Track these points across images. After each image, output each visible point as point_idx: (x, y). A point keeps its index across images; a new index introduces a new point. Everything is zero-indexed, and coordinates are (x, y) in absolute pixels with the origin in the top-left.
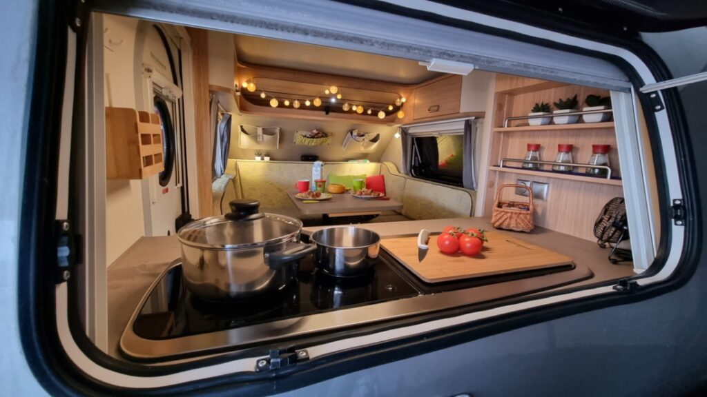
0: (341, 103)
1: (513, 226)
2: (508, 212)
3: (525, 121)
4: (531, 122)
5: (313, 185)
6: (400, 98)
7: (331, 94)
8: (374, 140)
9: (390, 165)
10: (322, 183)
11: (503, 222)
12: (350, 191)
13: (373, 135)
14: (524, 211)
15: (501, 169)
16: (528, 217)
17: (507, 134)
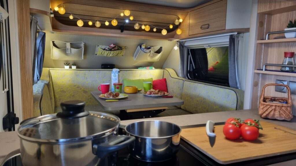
0: (133, 23)
1: (277, 115)
2: (273, 106)
3: (281, 35)
4: (287, 35)
5: (112, 87)
6: (179, 19)
7: (125, 16)
8: (158, 52)
9: (171, 71)
10: (119, 86)
11: (269, 113)
12: (142, 92)
13: (157, 48)
14: (285, 105)
15: (264, 72)
16: (289, 109)
17: (267, 45)
